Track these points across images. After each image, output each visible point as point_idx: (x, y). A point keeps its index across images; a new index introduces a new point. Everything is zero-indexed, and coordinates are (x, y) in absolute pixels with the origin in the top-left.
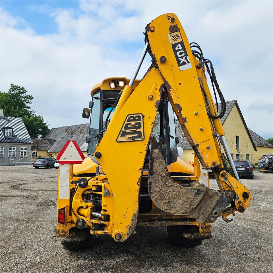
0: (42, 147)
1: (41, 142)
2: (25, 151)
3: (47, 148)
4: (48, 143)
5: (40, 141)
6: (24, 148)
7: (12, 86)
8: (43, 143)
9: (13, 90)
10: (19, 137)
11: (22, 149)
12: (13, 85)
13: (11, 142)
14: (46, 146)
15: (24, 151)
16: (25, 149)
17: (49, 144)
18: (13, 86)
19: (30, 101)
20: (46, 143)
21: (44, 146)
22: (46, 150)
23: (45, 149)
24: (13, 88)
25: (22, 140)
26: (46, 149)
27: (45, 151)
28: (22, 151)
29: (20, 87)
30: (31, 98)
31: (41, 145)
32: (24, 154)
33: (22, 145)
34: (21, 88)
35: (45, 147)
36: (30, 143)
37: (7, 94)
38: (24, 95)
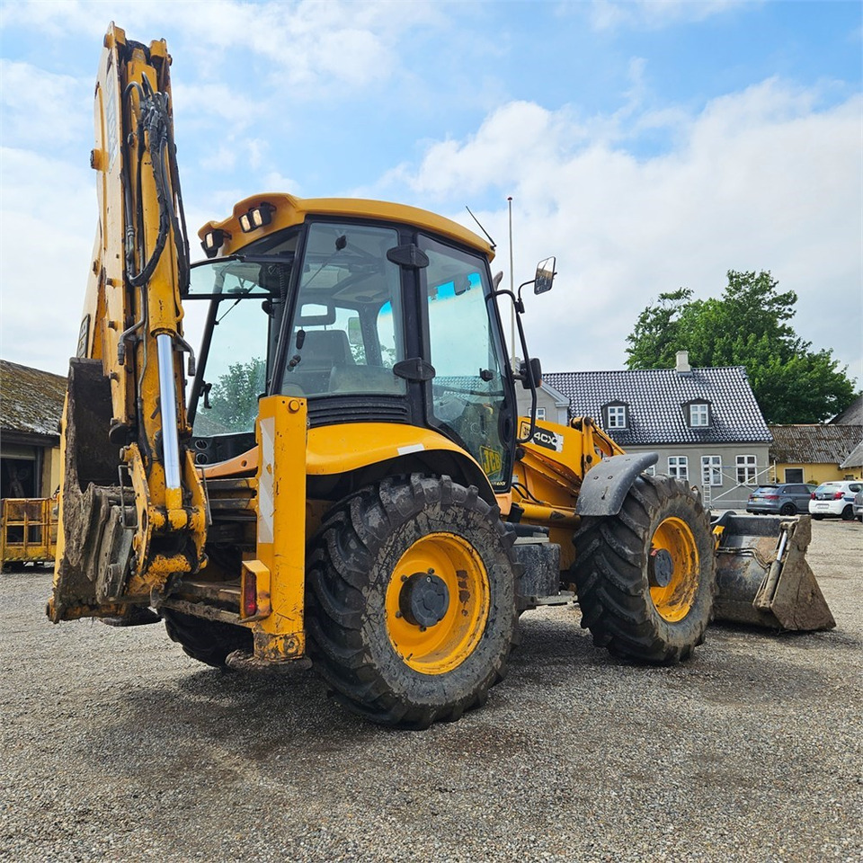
0: (819, 451)
1: (814, 435)
2: (751, 465)
3: (834, 453)
4: (839, 440)
5: (810, 433)
6: (746, 457)
7: (731, 278)
8: (821, 439)
9: (738, 289)
10: (731, 426)
11: (741, 460)
12: (734, 274)
13: (705, 443)
14: (831, 449)
15: (746, 465)
16: (751, 460)
17: (844, 442)
18: (735, 277)
19: (790, 310)
20: (833, 439)
21: (824, 447)
22: (832, 461)
23: (827, 459)
24: (736, 281)
25: (738, 433)
26: (833, 457)
27: (828, 463)
28: (741, 466)
29: (754, 274)
30: (789, 299)
31: (816, 447)
32: (746, 474)
33: (739, 449)
34: (757, 276)
35: (827, 453)
36: (764, 442)
37: (721, 303)
38: (768, 297)
